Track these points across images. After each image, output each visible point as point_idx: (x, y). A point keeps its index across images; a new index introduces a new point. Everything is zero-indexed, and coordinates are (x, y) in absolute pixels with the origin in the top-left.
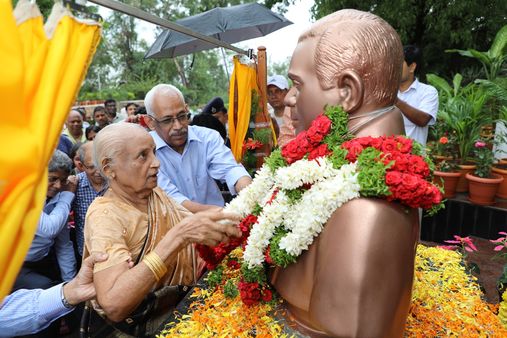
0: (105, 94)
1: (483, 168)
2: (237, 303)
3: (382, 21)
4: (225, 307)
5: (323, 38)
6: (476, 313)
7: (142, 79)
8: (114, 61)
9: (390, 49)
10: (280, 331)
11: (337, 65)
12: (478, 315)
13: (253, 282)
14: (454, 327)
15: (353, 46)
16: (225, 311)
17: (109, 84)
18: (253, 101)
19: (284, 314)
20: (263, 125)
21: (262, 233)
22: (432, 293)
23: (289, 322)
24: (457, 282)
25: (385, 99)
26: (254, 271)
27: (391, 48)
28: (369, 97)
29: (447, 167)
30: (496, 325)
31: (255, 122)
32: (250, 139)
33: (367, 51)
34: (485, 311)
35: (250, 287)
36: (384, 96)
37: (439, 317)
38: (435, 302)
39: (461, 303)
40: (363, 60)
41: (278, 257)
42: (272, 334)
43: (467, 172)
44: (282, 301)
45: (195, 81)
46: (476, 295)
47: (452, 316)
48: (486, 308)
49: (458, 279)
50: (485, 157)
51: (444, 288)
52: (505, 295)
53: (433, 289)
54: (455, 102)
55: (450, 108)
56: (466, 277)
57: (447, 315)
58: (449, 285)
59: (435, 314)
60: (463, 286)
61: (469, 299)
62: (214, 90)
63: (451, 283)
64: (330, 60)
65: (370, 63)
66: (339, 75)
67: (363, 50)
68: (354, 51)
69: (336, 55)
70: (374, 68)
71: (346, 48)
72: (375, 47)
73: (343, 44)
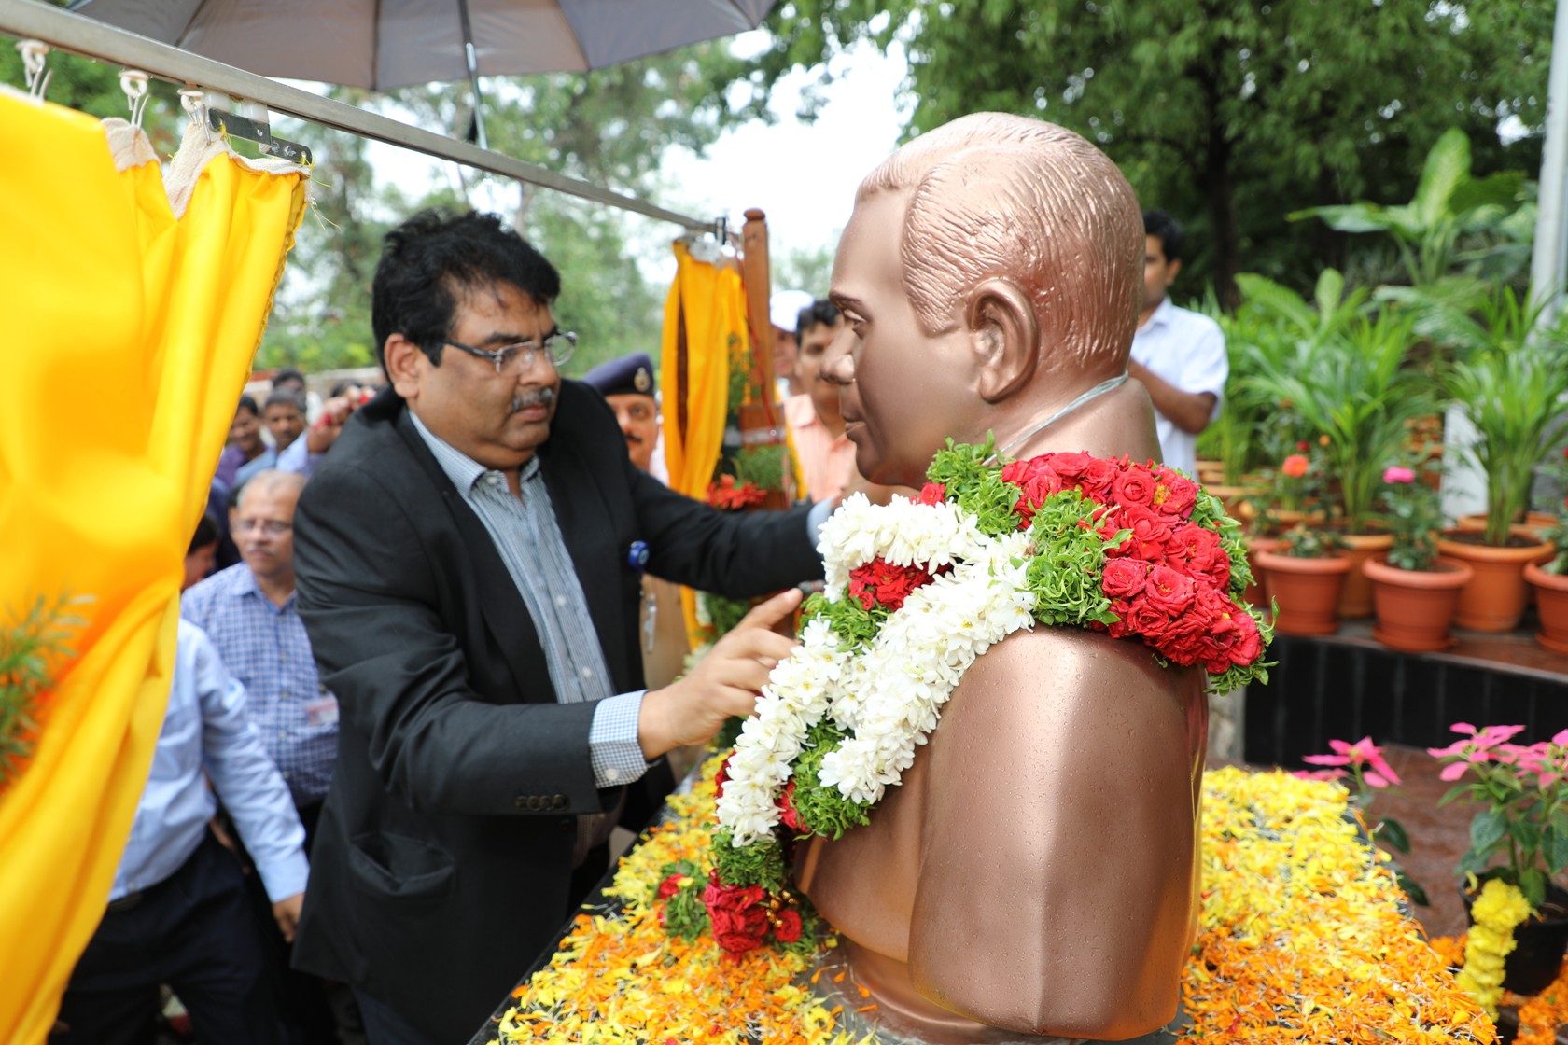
1: (1411, 543)
2: (704, 954)
3: (1082, 146)
4: (670, 966)
5: (923, 193)
6: (1385, 949)
9: (1107, 221)
10: (830, 1027)
11: (961, 268)
12: (1389, 954)
13: (748, 885)
14: (1322, 991)
15: (1004, 215)
16: (670, 977)
17: (288, 323)
18: (733, 367)
19: (839, 978)
20: (763, 435)
21: (770, 744)
22: (1263, 902)
23: (856, 1000)
24: (1333, 867)
25: (1099, 356)
26: (751, 852)
27: (1109, 218)
28: (1055, 353)
29: (1311, 543)
30: (1438, 981)
31: (741, 429)
32: (727, 478)
33: (1043, 227)
34: (1409, 944)
35: (738, 900)
36: (1094, 349)
37: (1281, 966)
38: (1271, 926)
39: (1341, 925)
40: (1032, 252)
41: (817, 811)
42: (809, 1036)
43: (1366, 558)
44: (833, 943)
46: (1384, 900)
47: (1316, 961)
48: (1412, 937)
49: (1333, 857)
50: (1416, 513)
51: (1297, 886)
52: (1481, 908)
53: (1266, 890)
54: (1321, 352)
55: (1309, 370)
56: (1358, 853)
57: (1302, 961)
58: (1310, 877)
59: (1270, 959)
60: (1350, 878)
61: (1363, 912)
62: (612, 331)
63: (1316, 870)
64: (942, 255)
65: (1053, 259)
66: (971, 293)
67: (1031, 226)
68: (1008, 229)
69: (957, 240)
70: (1063, 274)
71: (984, 222)
72: (1063, 217)
73: (976, 209)
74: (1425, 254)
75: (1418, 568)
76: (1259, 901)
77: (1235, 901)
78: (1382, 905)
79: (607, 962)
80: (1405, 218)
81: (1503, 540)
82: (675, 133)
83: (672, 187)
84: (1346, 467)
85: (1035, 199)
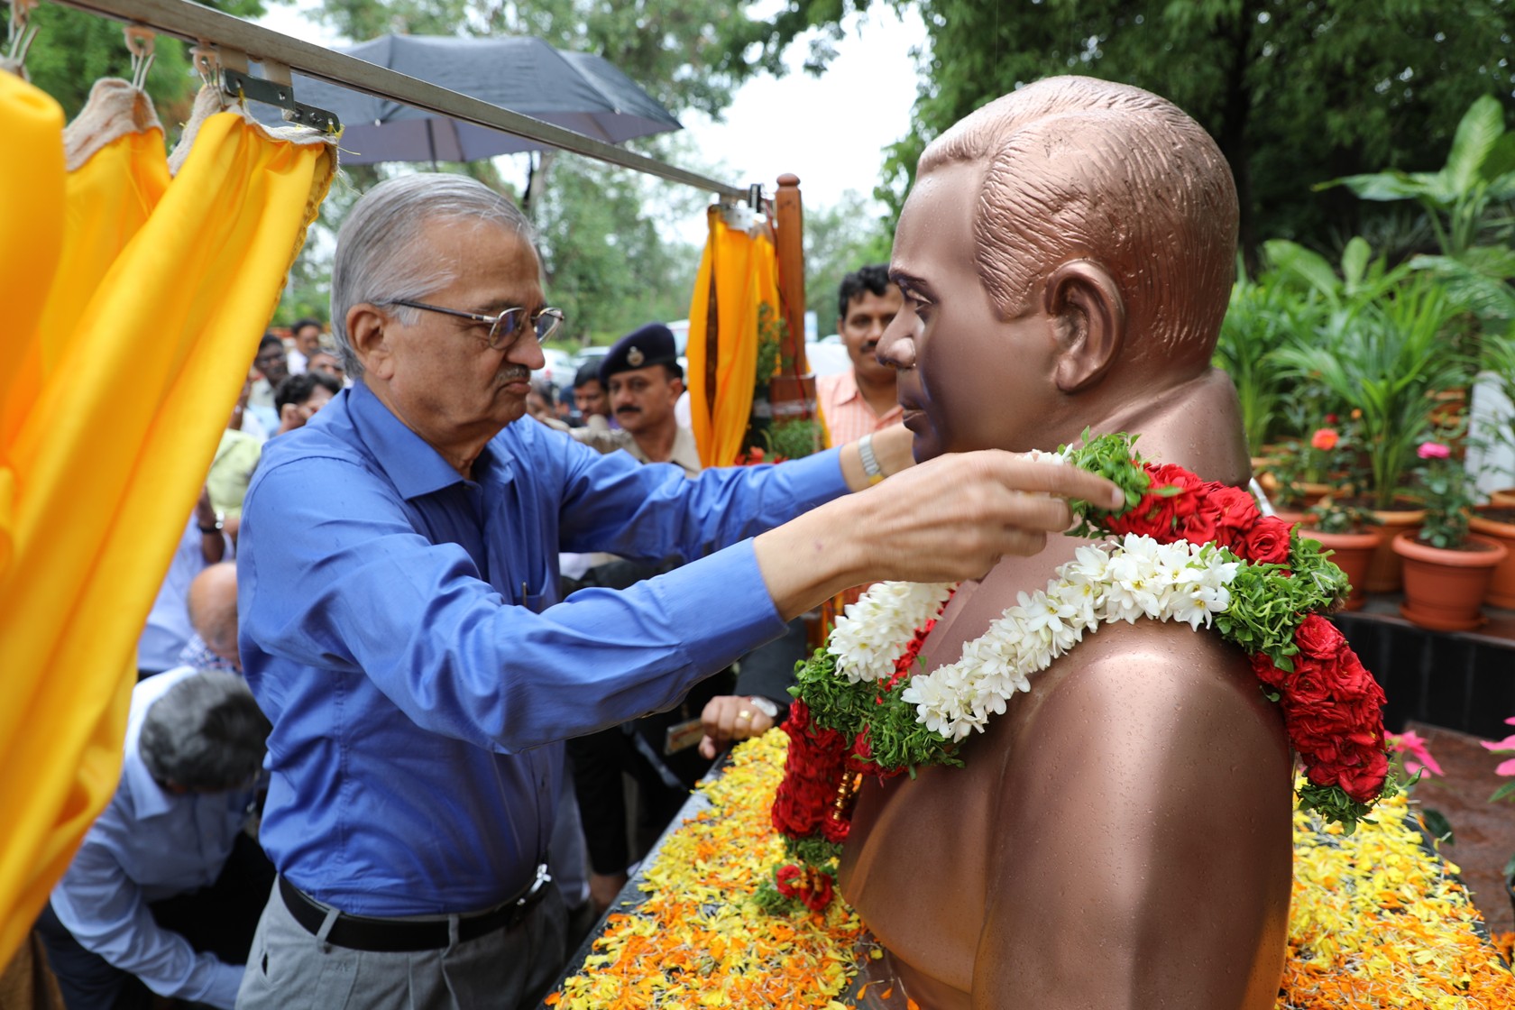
1: (1443, 519)
3: (1176, 113)
5: (999, 165)
6: (1467, 978)
9: (1203, 197)
11: (1041, 247)
12: (1473, 984)
15: (1092, 189)
18: (763, 337)
19: (884, 994)
20: (795, 407)
22: (1330, 919)
24: (1401, 880)
25: (1187, 344)
27: (1205, 194)
28: (1141, 339)
29: (1338, 518)
31: (771, 399)
32: (757, 452)
33: (1134, 203)
34: (1493, 972)
36: (1182, 336)
37: (1356, 994)
38: (1340, 946)
39: (1417, 948)
40: (1121, 230)
43: (1395, 534)
44: (878, 955)
45: (573, 267)
46: (1459, 920)
47: (1394, 989)
48: (1494, 963)
49: (1401, 870)
50: (1449, 489)
51: (1364, 901)
53: (1331, 905)
54: (1354, 323)
55: (1340, 342)
56: (1425, 865)
57: (1378, 989)
58: (1376, 891)
59: (1343, 985)
60: (1420, 894)
61: (1440, 934)
62: (627, 292)
63: (1383, 883)
64: (1021, 233)
65: (1144, 239)
66: (1051, 275)
67: (1121, 202)
68: (1096, 205)
69: (1038, 217)
70: (1154, 255)
71: (1071, 196)
72: (1156, 192)
73: (1060, 182)
74: (1454, 224)
75: (1449, 546)
76: (1328, 919)
77: (1301, 918)
78: (1457, 925)
79: (643, 968)
80: (1434, 186)
82: (691, 97)
83: (688, 149)
84: (1377, 440)
85: (1126, 172)
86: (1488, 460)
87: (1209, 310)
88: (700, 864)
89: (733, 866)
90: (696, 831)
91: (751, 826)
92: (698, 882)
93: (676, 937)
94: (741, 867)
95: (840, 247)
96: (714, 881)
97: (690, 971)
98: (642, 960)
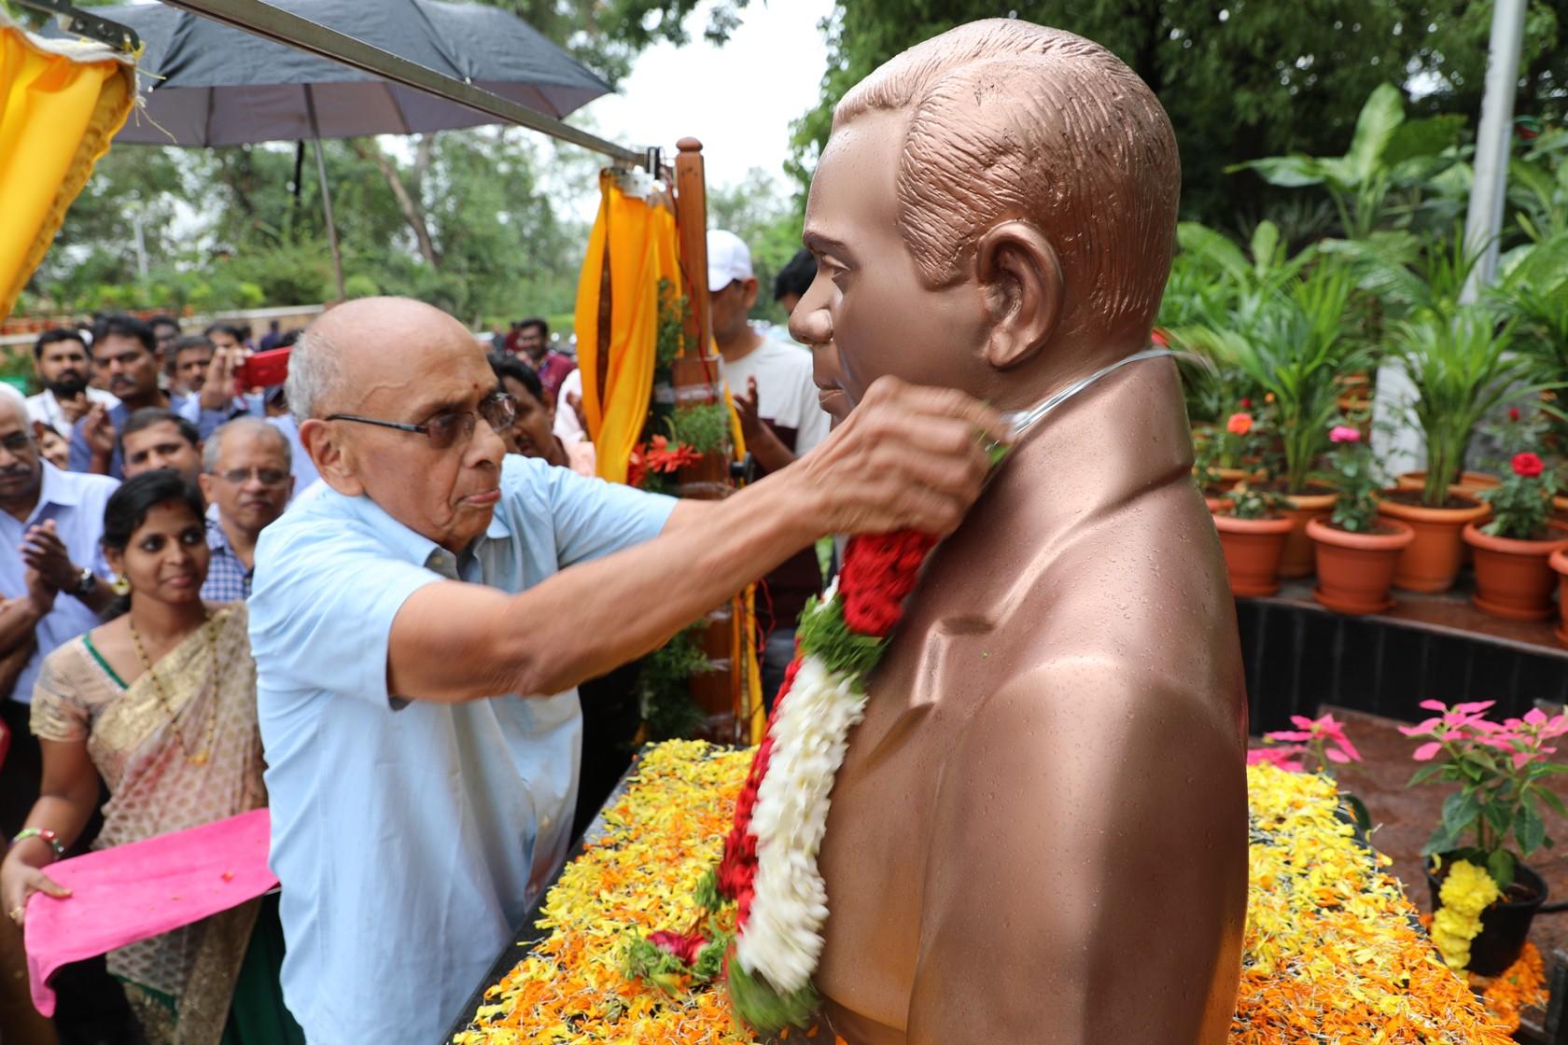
0: (164, 290)
1: (1354, 503)
3: (1114, 62)
5: (924, 114)
6: (1406, 975)
7: (285, 239)
8: (190, 182)
9: (1145, 154)
11: (972, 207)
12: (1412, 982)
14: (1347, 1030)
15: (1027, 142)
17: (175, 259)
18: (664, 316)
20: (699, 392)
22: (1270, 921)
24: (1337, 876)
25: (1128, 317)
27: (1148, 150)
28: (1080, 311)
29: (1254, 503)
30: (1469, 1014)
31: (672, 383)
32: (659, 440)
33: (1073, 158)
34: (1430, 967)
37: (1300, 1000)
38: (1281, 949)
39: (1357, 947)
40: (1059, 188)
43: (1309, 518)
45: (462, 247)
46: (1395, 914)
47: (1337, 991)
48: (1431, 958)
49: (1336, 865)
50: (1360, 472)
51: (1301, 899)
52: (1449, 890)
53: (1270, 906)
54: (1267, 306)
55: (1252, 326)
56: (1359, 858)
57: (1322, 993)
58: (1313, 889)
59: (1286, 991)
60: (1355, 889)
61: (1378, 931)
62: (522, 274)
63: (1319, 880)
64: (949, 190)
65: (1083, 199)
66: (982, 238)
67: (1059, 157)
68: (1031, 159)
69: (968, 172)
70: (1094, 217)
71: (1002, 150)
72: (1096, 146)
73: (992, 133)
74: (1358, 212)
75: (1359, 530)
76: (1268, 922)
78: (1393, 920)
79: (542, 1017)
80: (1340, 170)
81: (1440, 501)
84: (1289, 424)
85: (1064, 124)
86: (1395, 443)
87: (1150, 279)
88: (604, 895)
89: (640, 895)
90: (600, 857)
91: (660, 849)
92: (604, 916)
93: (579, 980)
94: (650, 897)
95: (746, 228)
96: (620, 912)
97: (596, 1018)
98: (541, 1009)
